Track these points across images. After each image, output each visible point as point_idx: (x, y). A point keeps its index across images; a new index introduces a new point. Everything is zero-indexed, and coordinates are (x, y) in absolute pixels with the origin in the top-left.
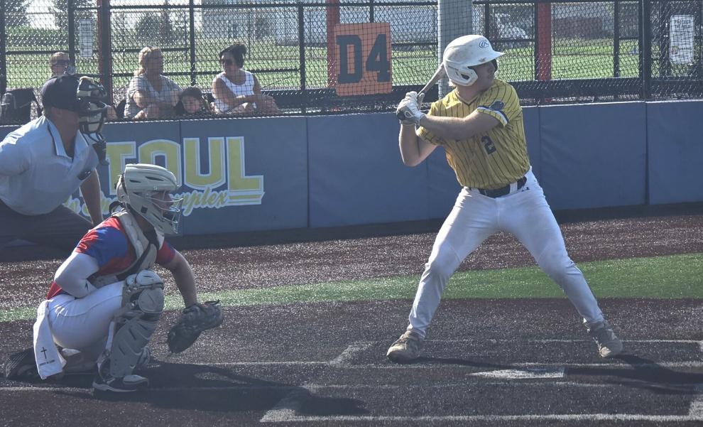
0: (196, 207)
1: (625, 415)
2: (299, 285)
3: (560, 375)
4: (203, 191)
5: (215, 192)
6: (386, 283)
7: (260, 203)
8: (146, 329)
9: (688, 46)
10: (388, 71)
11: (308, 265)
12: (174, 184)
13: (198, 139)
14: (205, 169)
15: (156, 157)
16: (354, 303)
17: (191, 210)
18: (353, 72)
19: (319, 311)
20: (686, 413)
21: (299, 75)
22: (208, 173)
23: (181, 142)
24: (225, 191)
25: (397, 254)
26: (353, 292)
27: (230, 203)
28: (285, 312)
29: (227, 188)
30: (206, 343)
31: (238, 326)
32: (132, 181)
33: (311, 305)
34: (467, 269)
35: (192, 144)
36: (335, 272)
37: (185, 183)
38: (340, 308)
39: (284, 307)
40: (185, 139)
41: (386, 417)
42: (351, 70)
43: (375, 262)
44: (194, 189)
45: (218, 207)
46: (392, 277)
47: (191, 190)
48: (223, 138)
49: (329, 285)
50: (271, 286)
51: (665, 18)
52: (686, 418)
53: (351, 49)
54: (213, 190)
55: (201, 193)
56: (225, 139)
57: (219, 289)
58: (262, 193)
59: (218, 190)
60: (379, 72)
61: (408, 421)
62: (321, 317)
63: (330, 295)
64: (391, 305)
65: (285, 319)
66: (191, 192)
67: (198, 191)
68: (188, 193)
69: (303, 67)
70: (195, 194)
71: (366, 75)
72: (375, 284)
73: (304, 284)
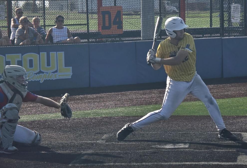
0: (45, 79)
1: (212, 162)
2: (85, 110)
3: (187, 146)
4: (48, 73)
5: (53, 73)
6: (119, 109)
7: (70, 78)
8: (11, 126)
9: (238, 16)
10: (122, 25)
11: (89, 102)
12: (25, 72)
13: (46, 53)
14: (49, 64)
15: (29, 60)
16: (107, 117)
17: (43, 81)
18: (108, 25)
19: (93, 121)
20: (236, 161)
21: (86, 27)
22: (50, 66)
23: (39, 54)
24: (57, 73)
25: (124, 98)
26: (107, 113)
27: (58, 77)
28: (80, 121)
29: (57, 72)
30: (48, 134)
31: (61, 127)
32: (8, 72)
33: (90, 118)
34: (152, 104)
35: (44, 55)
36: (100, 105)
37: (41, 70)
38: (101, 120)
39: (79, 119)
40: (41, 53)
41: (118, 164)
42: (107, 24)
43: (115, 101)
44: (44, 72)
45: (54, 79)
46: (122, 107)
47: (43, 73)
48: (56, 52)
49: (97, 110)
50: (74, 111)
51: (230, 4)
52: (235, 163)
53: (107, 16)
54: (52, 73)
55: (47, 74)
56: (57, 53)
57: (54, 112)
58: (72, 74)
59: (54, 72)
60: (118, 25)
61: (127, 165)
62: (94, 123)
63: (98, 114)
64: (121, 118)
65: (80, 124)
66: (43, 74)
67: (46, 73)
68: (42, 74)
69: (88, 23)
70: (45, 74)
71: (113, 26)
72: (116, 110)
73: (88, 110)
